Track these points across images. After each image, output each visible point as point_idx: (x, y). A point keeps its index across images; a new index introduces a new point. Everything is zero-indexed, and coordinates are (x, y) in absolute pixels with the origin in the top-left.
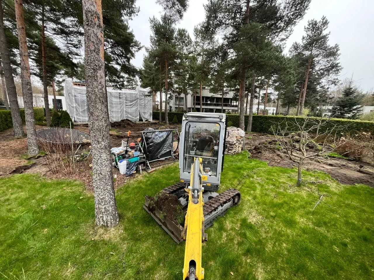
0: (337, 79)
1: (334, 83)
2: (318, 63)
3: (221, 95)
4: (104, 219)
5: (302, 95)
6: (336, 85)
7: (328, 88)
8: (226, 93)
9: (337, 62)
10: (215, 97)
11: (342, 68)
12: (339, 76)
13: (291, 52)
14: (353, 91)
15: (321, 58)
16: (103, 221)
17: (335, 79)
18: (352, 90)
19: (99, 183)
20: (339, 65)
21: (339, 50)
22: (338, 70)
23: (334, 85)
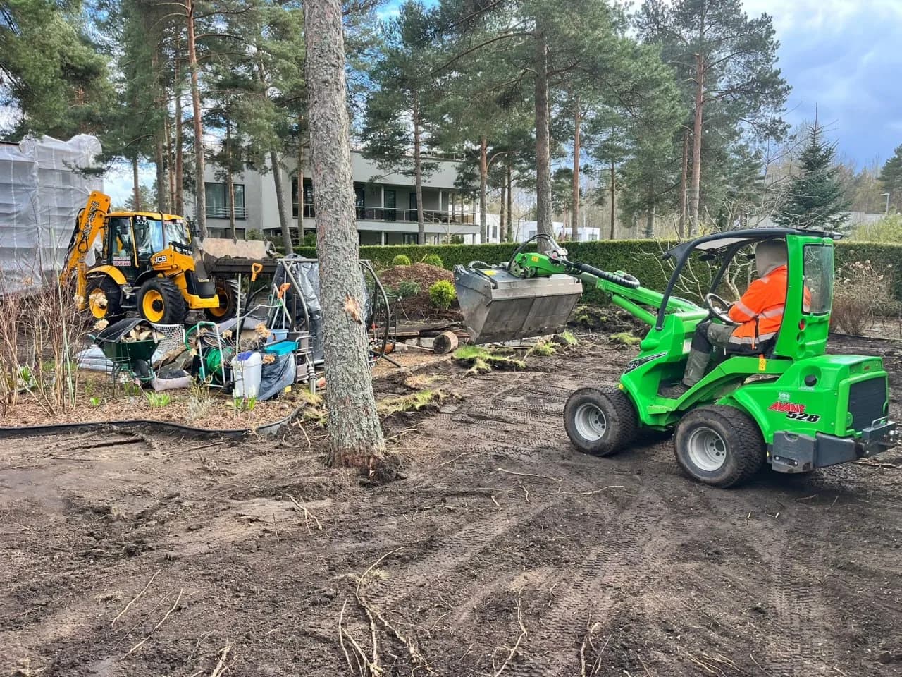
0: (780, 121)
1: (774, 131)
2: (722, 68)
3: (406, 174)
4: (364, 426)
5: (690, 174)
6: (779, 139)
7: (757, 156)
8: (428, 167)
9: (775, 67)
10: (380, 185)
11: (789, 88)
12: (783, 113)
13: (641, 27)
14: (824, 157)
15: (728, 54)
16: (361, 430)
17: (774, 121)
18: (822, 153)
19: (346, 337)
20: (780, 77)
21: (774, 32)
22: (779, 94)
23: (774, 141)
